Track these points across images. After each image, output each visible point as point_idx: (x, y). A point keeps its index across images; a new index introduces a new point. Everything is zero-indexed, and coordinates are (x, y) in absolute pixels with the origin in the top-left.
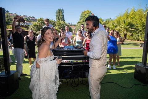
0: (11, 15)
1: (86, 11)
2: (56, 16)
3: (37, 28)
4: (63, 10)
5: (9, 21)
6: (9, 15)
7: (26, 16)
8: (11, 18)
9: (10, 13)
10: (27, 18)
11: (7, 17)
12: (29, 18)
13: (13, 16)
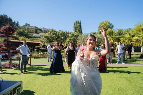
0: (31, 28)
1: (104, 22)
2: (74, 28)
3: (47, 39)
4: (80, 21)
5: (29, 33)
6: (29, 28)
7: (46, 28)
8: (31, 31)
9: (31, 26)
10: (46, 30)
11: (28, 30)
12: (48, 30)
13: (33, 28)
